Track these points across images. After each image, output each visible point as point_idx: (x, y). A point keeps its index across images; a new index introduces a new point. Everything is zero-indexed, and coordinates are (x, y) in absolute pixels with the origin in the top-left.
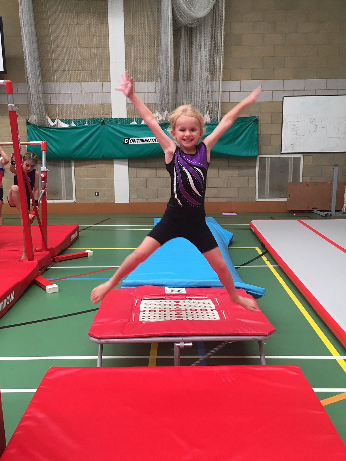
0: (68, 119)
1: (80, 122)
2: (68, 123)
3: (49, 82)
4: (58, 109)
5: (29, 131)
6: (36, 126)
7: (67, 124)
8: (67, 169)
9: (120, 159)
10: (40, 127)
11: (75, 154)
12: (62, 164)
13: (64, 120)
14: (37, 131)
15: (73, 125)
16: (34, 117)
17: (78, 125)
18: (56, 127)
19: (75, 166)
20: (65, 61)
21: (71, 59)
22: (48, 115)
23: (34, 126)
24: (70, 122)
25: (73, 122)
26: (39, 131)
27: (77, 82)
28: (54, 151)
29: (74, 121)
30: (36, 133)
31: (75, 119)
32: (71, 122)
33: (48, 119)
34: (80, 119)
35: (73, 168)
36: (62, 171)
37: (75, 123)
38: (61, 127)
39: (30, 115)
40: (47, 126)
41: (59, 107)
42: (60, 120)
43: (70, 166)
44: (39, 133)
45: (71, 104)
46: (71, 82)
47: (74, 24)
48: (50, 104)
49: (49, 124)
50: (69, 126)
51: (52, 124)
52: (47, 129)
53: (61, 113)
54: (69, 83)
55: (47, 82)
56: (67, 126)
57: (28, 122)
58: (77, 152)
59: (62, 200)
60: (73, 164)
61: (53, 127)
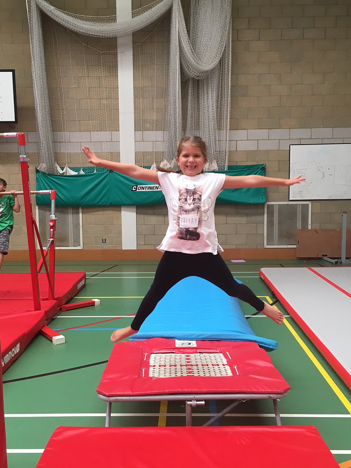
0: (76, 167)
1: (88, 170)
2: (77, 171)
3: (59, 131)
4: (68, 157)
5: (38, 179)
6: (46, 173)
7: (76, 172)
8: (75, 215)
9: (128, 205)
10: (48, 175)
11: (83, 202)
12: (70, 211)
13: (73, 168)
14: (46, 178)
15: (82, 172)
16: (44, 165)
17: (87, 173)
18: (65, 175)
19: (83, 213)
20: (75, 111)
21: (82, 110)
22: (58, 163)
23: (44, 173)
24: (78, 170)
25: (81, 170)
26: (48, 179)
27: (86, 131)
28: (62, 198)
29: (82, 169)
30: (45, 180)
31: (83, 167)
32: (80, 169)
33: (57, 167)
34: (88, 167)
35: (81, 215)
36: (70, 217)
37: (83, 170)
38: (70, 175)
39: (39, 163)
40: (56, 174)
41: (68, 155)
42: (69, 168)
43: (79, 213)
44: (47, 180)
45: (80, 152)
46: (80, 131)
47: (85, 77)
48: (59, 153)
49: (59, 172)
50: (78, 174)
51: (61, 172)
52: (56, 177)
53: (70, 161)
54: (78, 132)
55: (57, 131)
56: (76, 173)
57: (37, 170)
58: (85, 200)
59: (69, 247)
60: (80, 210)
61: (62, 175)
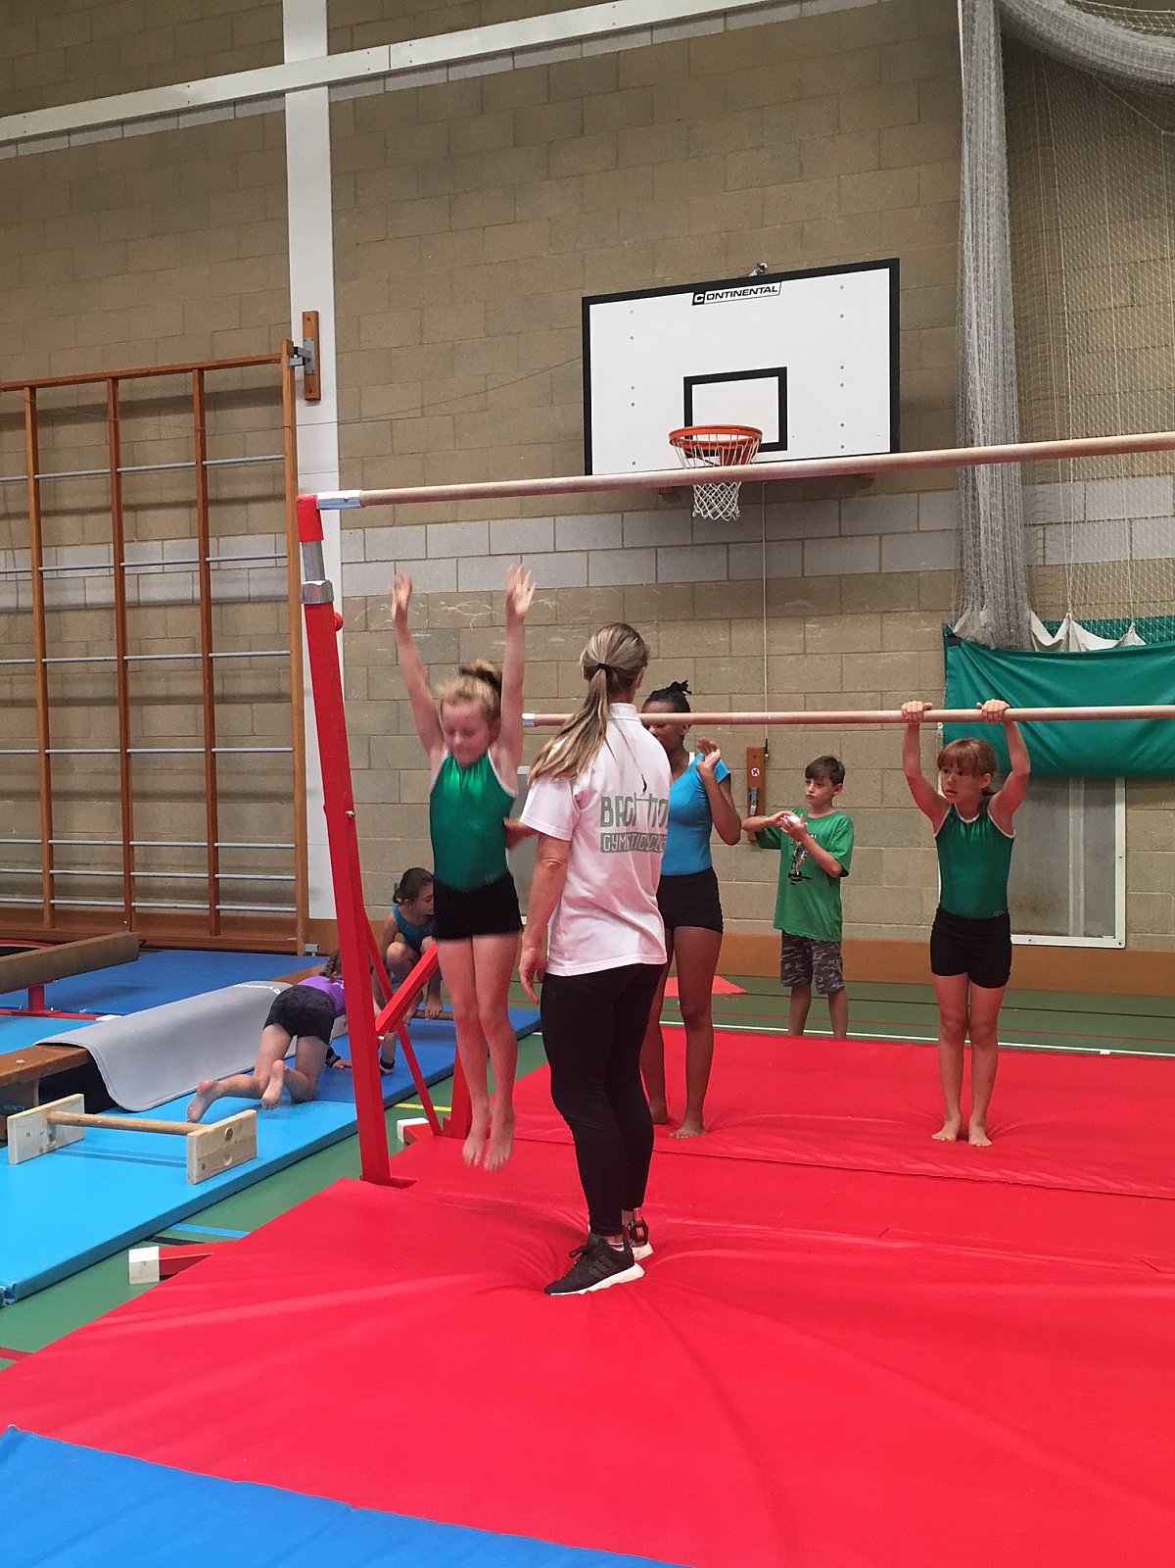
0: (1110, 617)
1: (1161, 628)
2: (1111, 633)
3: (1042, 483)
4: (1074, 583)
5: (954, 669)
6: (986, 647)
7: (1105, 637)
8: (1097, 812)
10: (998, 652)
11: (1136, 759)
12: (1077, 792)
13: (1094, 621)
14: (986, 666)
15: (1133, 640)
16: (982, 613)
17: (1154, 642)
18: (1062, 650)
19: (1128, 804)
22: (1033, 607)
23: (977, 647)
24: (1118, 630)
25: (1131, 629)
26: (995, 668)
27: (1158, 474)
28: (1053, 746)
29: (1135, 627)
30: (980, 673)
31: (1140, 619)
32: (1124, 628)
33: (1029, 623)
34: (1161, 618)
35: (1120, 809)
36: (1075, 819)
37: (1139, 631)
38: (1083, 650)
39: (959, 611)
40: (1027, 648)
41: (1076, 575)
42: (1079, 622)
43: (1110, 802)
44: (990, 670)
45: (1129, 559)
46: (1133, 476)
48: (1040, 566)
49: (1037, 640)
50: (1116, 646)
51: (1047, 640)
52: (1028, 659)
53: (1085, 598)
54: (1124, 480)
55: (1034, 483)
56: (1108, 644)
57: (953, 636)
58: (1145, 749)
59: (1068, 935)
60: (1120, 792)
61: (1051, 652)
